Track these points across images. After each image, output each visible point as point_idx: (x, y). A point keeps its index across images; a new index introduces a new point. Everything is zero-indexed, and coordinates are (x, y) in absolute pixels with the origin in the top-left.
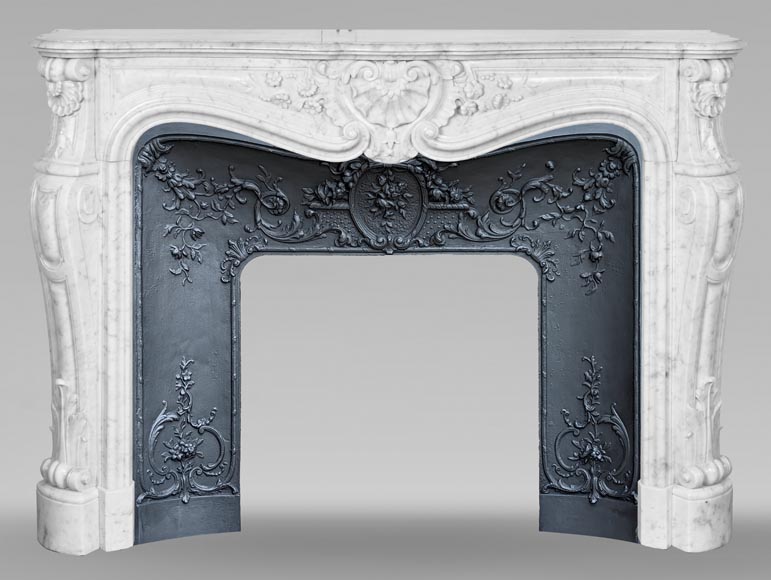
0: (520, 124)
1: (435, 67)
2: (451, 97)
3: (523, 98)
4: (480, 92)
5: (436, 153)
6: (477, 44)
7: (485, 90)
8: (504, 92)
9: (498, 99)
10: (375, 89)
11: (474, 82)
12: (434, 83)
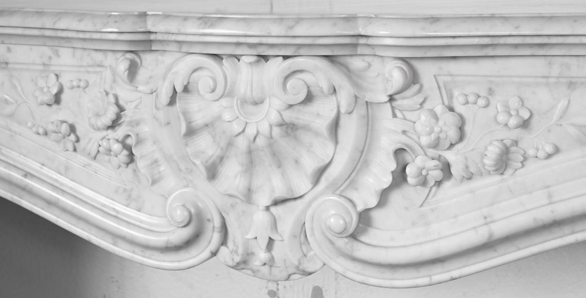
1: (348, 72)
2: (387, 142)
3: (557, 150)
4: (453, 134)
6: (435, 20)
7: (468, 128)
8: (509, 136)
9: (493, 151)
10: (219, 118)
11: (439, 109)
12: (343, 110)
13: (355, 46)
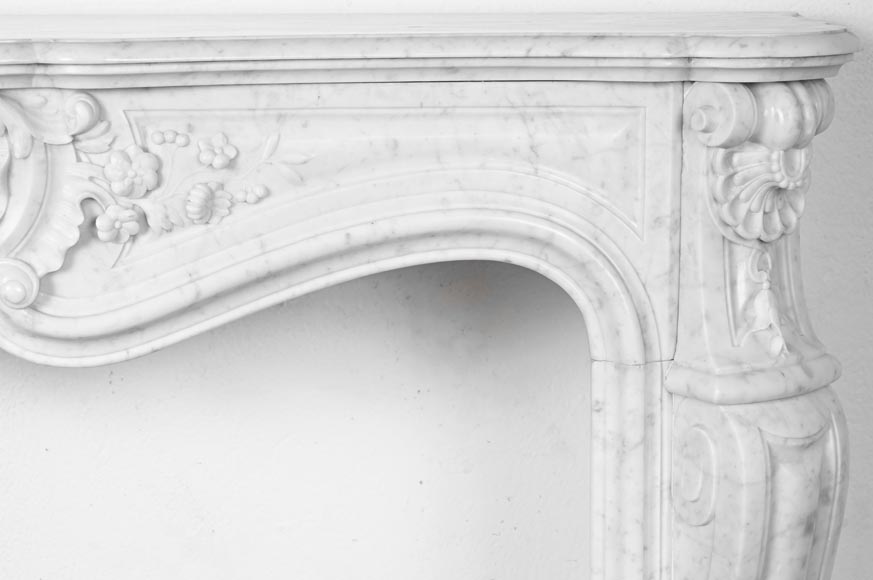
0: (259, 267)
1: (20, 107)
2: (70, 192)
3: (268, 193)
4: (149, 178)
5: (39, 344)
6: (126, 44)
7: (166, 172)
8: (213, 178)
9: (198, 197)
11: (132, 151)
12: (17, 155)
13: (30, 76)
